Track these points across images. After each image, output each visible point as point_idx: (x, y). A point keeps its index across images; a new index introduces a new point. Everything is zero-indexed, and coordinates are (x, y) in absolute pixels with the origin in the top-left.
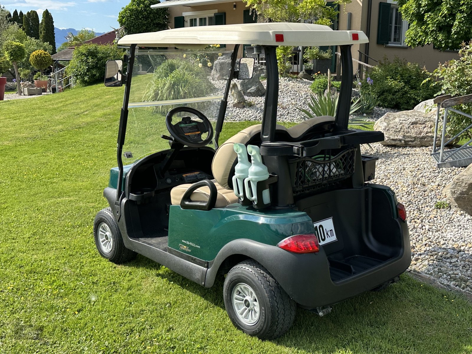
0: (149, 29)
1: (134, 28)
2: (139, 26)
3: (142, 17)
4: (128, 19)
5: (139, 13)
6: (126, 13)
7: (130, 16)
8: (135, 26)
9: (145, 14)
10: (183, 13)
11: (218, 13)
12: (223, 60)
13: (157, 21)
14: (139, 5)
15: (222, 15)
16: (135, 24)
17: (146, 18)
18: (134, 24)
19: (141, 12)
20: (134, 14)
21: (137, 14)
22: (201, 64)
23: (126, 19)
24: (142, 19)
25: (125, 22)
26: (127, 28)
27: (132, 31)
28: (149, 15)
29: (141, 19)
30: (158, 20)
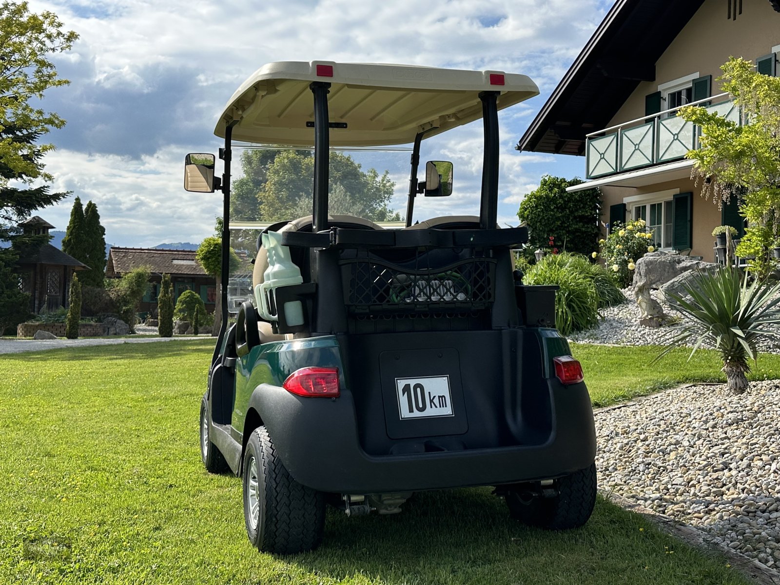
0: (566, 225)
1: (541, 224)
2: (549, 221)
3: (555, 208)
4: (533, 211)
5: (551, 201)
6: (531, 202)
7: (536, 206)
8: (543, 221)
9: (560, 203)
10: (624, 199)
11: (680, 194)
12: (652, 257)
13: (580, 213)
14: (551, 189)
15: (687, 197)
16: (543, 218)
17: (562, 208)
18: (541, 217)
19: (554, 200)
20: (543, 203)
21: (548, 203)
22: (617, 266)
23: (529, 212)
24: (555, 210)
25: (528, 216)
26: (531, 225)
27: (538, 229)
28: (567, 205)
29: (553, 210)
30: (582, 212)
